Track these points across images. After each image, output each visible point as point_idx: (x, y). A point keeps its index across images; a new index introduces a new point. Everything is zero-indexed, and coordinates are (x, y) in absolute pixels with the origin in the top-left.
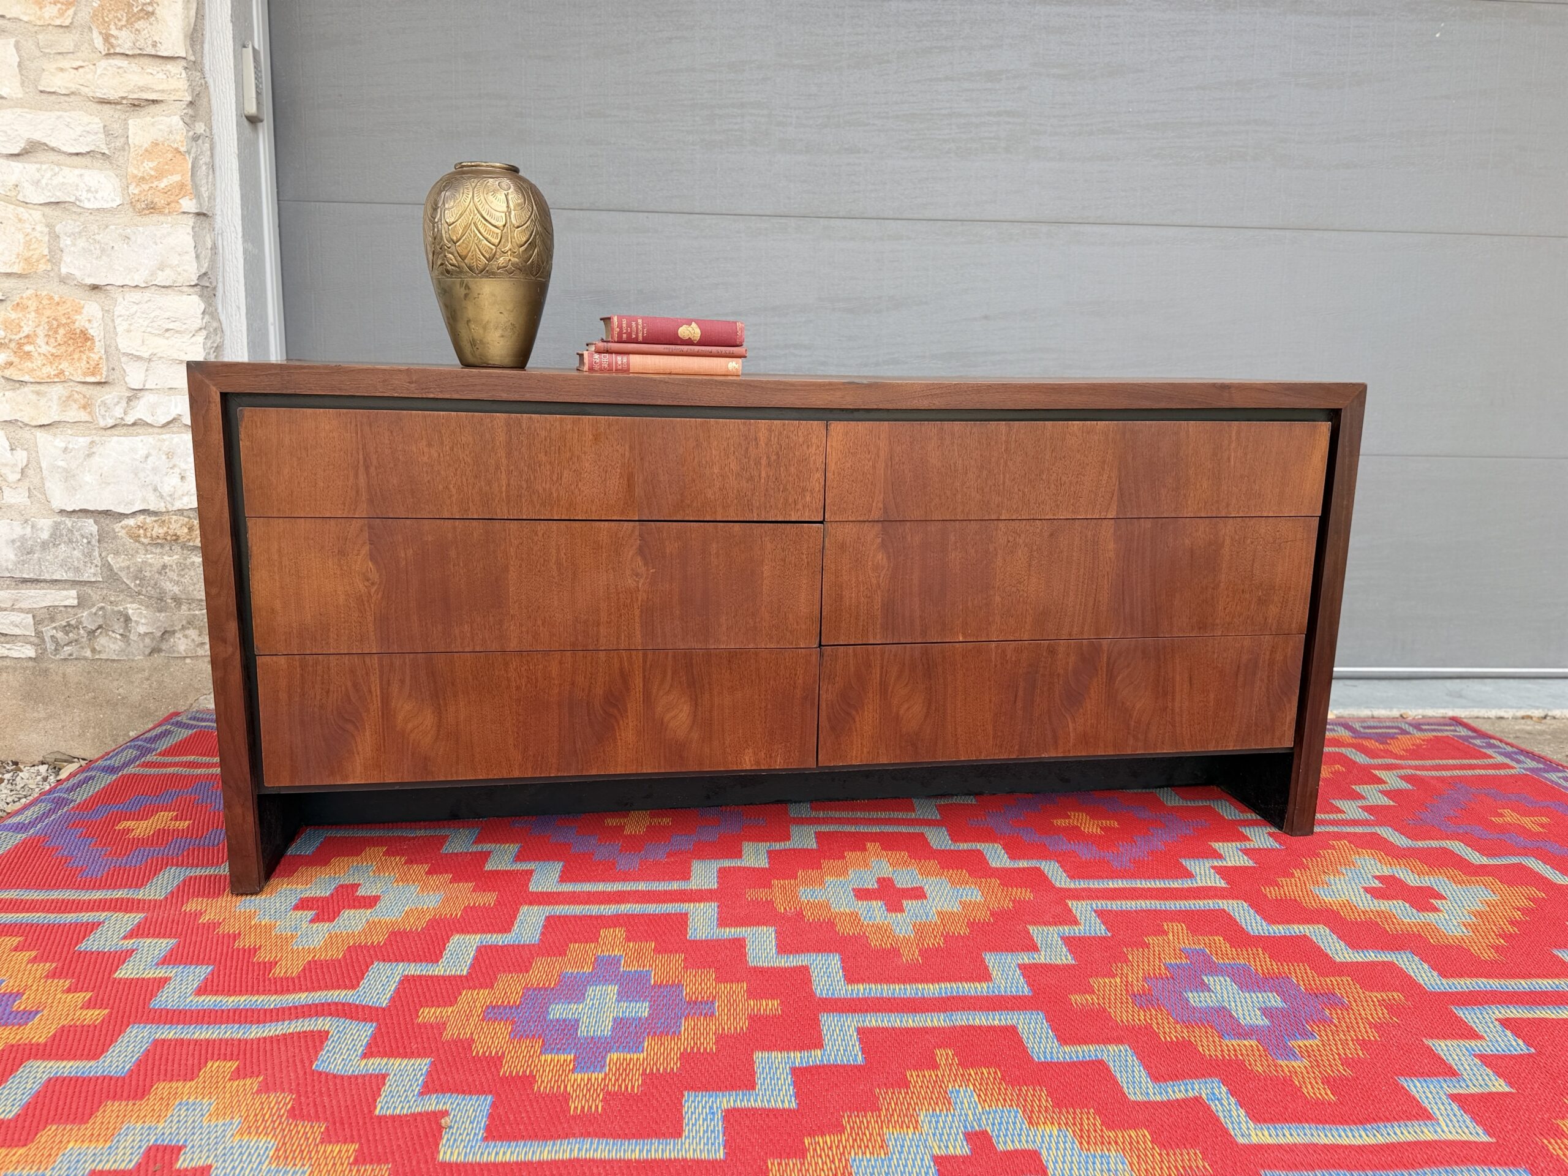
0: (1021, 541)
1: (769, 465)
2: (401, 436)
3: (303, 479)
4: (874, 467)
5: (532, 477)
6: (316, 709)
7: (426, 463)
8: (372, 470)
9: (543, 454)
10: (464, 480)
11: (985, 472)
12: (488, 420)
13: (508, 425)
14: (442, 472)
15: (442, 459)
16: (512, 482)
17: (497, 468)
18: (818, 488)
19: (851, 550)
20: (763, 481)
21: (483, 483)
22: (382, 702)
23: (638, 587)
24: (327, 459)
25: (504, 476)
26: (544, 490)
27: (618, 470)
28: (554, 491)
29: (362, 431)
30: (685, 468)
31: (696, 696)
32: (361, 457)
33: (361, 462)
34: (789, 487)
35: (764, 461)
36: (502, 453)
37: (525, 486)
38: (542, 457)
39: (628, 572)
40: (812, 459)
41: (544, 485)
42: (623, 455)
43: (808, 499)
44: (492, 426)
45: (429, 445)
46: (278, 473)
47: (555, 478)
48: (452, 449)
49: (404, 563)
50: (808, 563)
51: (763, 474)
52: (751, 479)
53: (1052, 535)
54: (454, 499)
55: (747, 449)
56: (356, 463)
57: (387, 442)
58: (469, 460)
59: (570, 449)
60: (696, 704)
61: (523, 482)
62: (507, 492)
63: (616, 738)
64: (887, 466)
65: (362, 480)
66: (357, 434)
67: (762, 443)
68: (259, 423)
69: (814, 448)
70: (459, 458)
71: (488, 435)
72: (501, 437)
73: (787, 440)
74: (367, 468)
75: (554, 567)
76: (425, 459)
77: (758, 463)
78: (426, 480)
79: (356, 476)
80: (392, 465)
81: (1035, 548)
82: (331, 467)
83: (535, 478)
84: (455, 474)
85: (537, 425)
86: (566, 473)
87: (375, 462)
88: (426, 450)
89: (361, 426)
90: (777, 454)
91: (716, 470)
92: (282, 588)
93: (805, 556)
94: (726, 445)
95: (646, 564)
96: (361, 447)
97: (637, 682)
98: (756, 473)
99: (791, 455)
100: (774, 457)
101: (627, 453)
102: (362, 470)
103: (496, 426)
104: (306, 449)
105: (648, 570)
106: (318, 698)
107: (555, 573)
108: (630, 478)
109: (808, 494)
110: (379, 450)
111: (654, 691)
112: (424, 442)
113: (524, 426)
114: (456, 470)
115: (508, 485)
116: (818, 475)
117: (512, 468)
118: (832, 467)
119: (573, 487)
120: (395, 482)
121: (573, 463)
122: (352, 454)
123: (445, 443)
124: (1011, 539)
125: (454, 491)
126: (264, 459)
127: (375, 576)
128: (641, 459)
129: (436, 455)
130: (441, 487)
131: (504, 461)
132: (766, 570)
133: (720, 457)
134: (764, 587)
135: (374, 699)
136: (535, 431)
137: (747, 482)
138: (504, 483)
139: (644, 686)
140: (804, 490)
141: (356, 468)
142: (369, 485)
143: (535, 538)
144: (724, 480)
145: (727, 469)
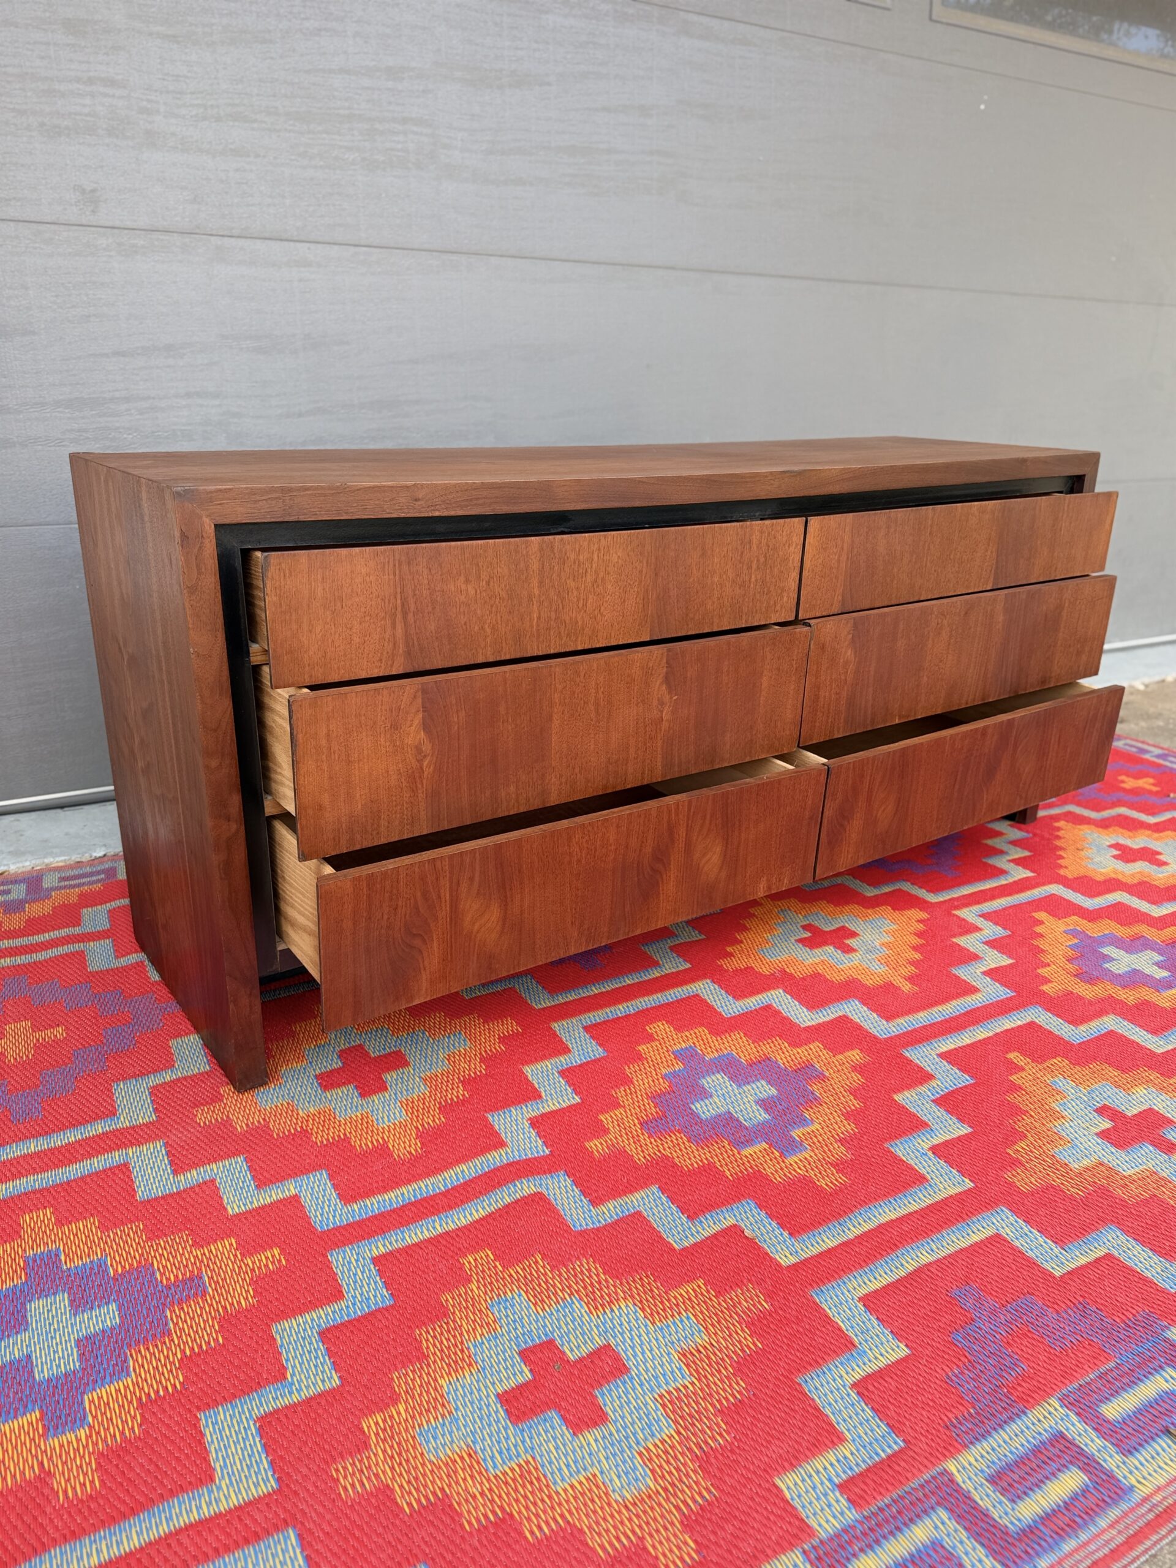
0: (946, 623)
1: (758, 568)
2: (440, 573)
3: (337, 636)
4: (839, 561)
5: (561, 607)
6: (383, 931)
7: (463, 603)
8: (410, 616)
9: (571, 579)
10: (499, 618)
11: (915, 556)
12: (524, 546)
13: (541, 550)
14: (479, 612)
15: (478, 596)
16: (542, 614)
17: (530, 599)
18: (796, 586)
19: (829, 649)
20: (752, 586)
21: (515, 619)
22: (451, 906)
23: (662, 717)
24: (363, 610)
25: (535, 608)
26: (571, 619)
27: (636, 589)
28: (579, 619)
29: (400, 571)
30: (691, 580)
31: (728, 835)
32: (399, 602)
33: (399, 609)
34: (772, 589)
35: (754, 565)
36: (535, 582)
37: (553, 617)
38: (571, 583)
39: (655, 703)
40: (791, 558)
41: (570, 613)
42: (641, 572)
44: (527, 552)
45: (467, 581)
46: (310, 631)
47: (580, 605)
48: (488, 583)
49: (456, 728)
50: (797, 668)
51: (753, 579)
52: (743, 585)
54: (488, 640)
55: (742, 553)
56: (393, 611)
57: (426, 582)
58: (503, 594)
60: (727, 843)
61: (553, 613)
62: (538, 626)
63: (659, 893)
64: (848, 558)
65: (400, 630)
66: (395, 575)
67: (754, 546)
68: (287, 572)
69: (794, 546)
70: (494, 593)
71: (522, 565)
72: (535, 565)
73: (773, 541)
74: (405, 615)
75: (592, 708)
76: (463, 598)
77: (750, 567)
78: (463, 623)
79: (394, 627)
80: (430, 609)
81: (956, 627)
82: (367, 618)
83: (563, 608)
84: (491, 612)
85: (568, 547)
86: (590, 598)
87: (412, 607)
88: (463, 587)
89: (400, 565)
90: (765, 556)
91: (716, 579)
92: (331, 778)
93: (795, 662)
94: (726, 551)
95: (670, 692)
96: (399, 590)
97: (680, 832)
98: (747, 578)
99: (776, 555)
100: (762, 560)
101: (644, 569)
102: (399, 617)
103: (530, 553)
104: (341, 599)
105: (671, 698)
106: (386, 917)
107: (593, 715)
108: (645, 597)
109: (785, 594)
110: (417, 592)
111: (695, 838)
112: (462, 578)
113: (556, 550)
114: (492, 606)
115: (539, 618)
116: (795, 575)
117: (543, 598)
118: (807, 564)
119: (596, 612)
120: (433, 628)
122: (389, 601)
123: (482, 577)
124: (940, 621)
125: (488, 631)
126: (294, 617)
127: (427, 747)
128: (656, 574)
129: (473, 592)
130: (477, 628)
131: (536, 591)
132: (765, 681)
133: (720, 564)
134: (763, 699)
135: (443, 905)
136: (566, 553)
137: (740, 588)
138: (535, 616)
139: (686, 834)
140: (783, 590)
141: (393, 616)
142: (407, 635)
143: (578, 680)
144: (721, 588)
145: (725, 576)
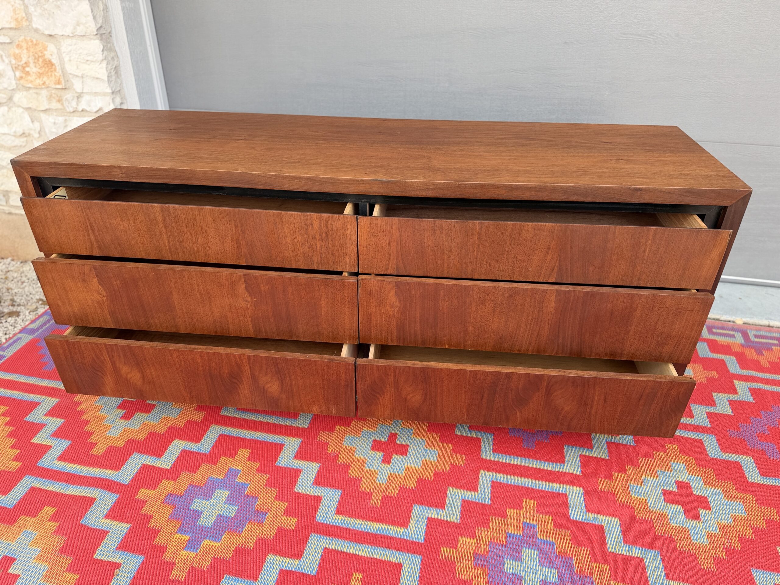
0: (489, 298)
1: (321, 239)
2: (106, 215)
3: (62, 235)
4: (389, 245)
5: (181, 239)
7: (123, 230)
8: (96, 232)
9: (185, 227)
10: (145, 239)
11: (464, 251)
12: (152, 207)
13: (162, 210)
14: (132, 235)
15: (131, 228)
16: (170, 241)
17: (161, 233)
18: (354, 253)
19: (376, 295)
20: (318, 248)
21: (155, 241)
22: (112, 364)
23: (248, 307)
24: (71, 226)
25: (165, 238)
26: (189, 246)
27: (230, 238)
28: (195, 247)
29: (86, 211)
30: (270, 239)
31: (282, 378)
32: (88, 225)
33: (89, 228)
34: (335, 252)
35: (318, 237)
36: (161, 225)
37: (178, 244)
39: (241, 299)
40: (348, 237)
41: (188, 244)
42: (231, 230)
43: (347, 260)
44: (154, 211)
45: (122, 220)
46: (48, 232)
47: (194, 240)
48: (134, 223)
49: (117, 287)
50: (349, 301)
51: (318, 245)
52: (310, 247)
53: (510, 296)
54: (141, 250)
55: (307, 230)
56: (87, 228)
57: (100, 218)
58: (145, 229)
59: (200, 225)
60: (282, 382)
61: (177, 242)
62: (169, 246)
63: (239, 393)
64: (397, 244)
65: (92, 237)
66: (83, 213)
67: (316, 227)
69: (349, 231)
70: (139, 228)
71: (152, 216)
72: (159, 217)
73: (331, 226)
74: (93, 231)
75: (198, 293)
76: (122, 227)
77: (314, 238)
78: (125, 239)
79: (89, 235)
80: (105, 230)
81: (498, 302)
82: (75, 230)
83: (184, 240)
84: (139, 236)
85: (179, 211)
86: (200, 238)
87: (96, 228)
88: (121, 223)
89: (86, 208)
90: (326, 233)
91: (289, 241)
93: (346, 298)
94: (293, 227)
95: (250, 296)
96: (87, 220)
97: (246, 369)
98: (314, 244)
99: (335, 234)
100: (324, 235)
101: (233, 229)
102: (90, 232)
103: (156, 211)
104: (60, 220)
105: (252, 299)
107: (199, 297)
108: (238, 242)
109: (347, 257)
110: (97, 222)
112: (119, 219)
113: (171, 211)
114: (139, 234)
115: (169, 243)
116: (354, 247)
117: (169, 234)
118: (361, 242)
119: (205, 245)
120: (109, 238)
121: (203, 233)
122: (83, 223)
123: (130, 219)
125: (140, 245)
127: (103, 293)
128: (243, 232)
129: (127, 226)
130: (133, 242)
131: (164, 230)
132: (323, 303)
133: (290, 233)
134: (323, 312)
136: (178, 214)
137: (309, 248)
138: (166, 241)
140: (344, 254)
141: (87, 230)
142: (97, 240)
143: (184, 279)
144: (294, 246)
145: (295, 240)
